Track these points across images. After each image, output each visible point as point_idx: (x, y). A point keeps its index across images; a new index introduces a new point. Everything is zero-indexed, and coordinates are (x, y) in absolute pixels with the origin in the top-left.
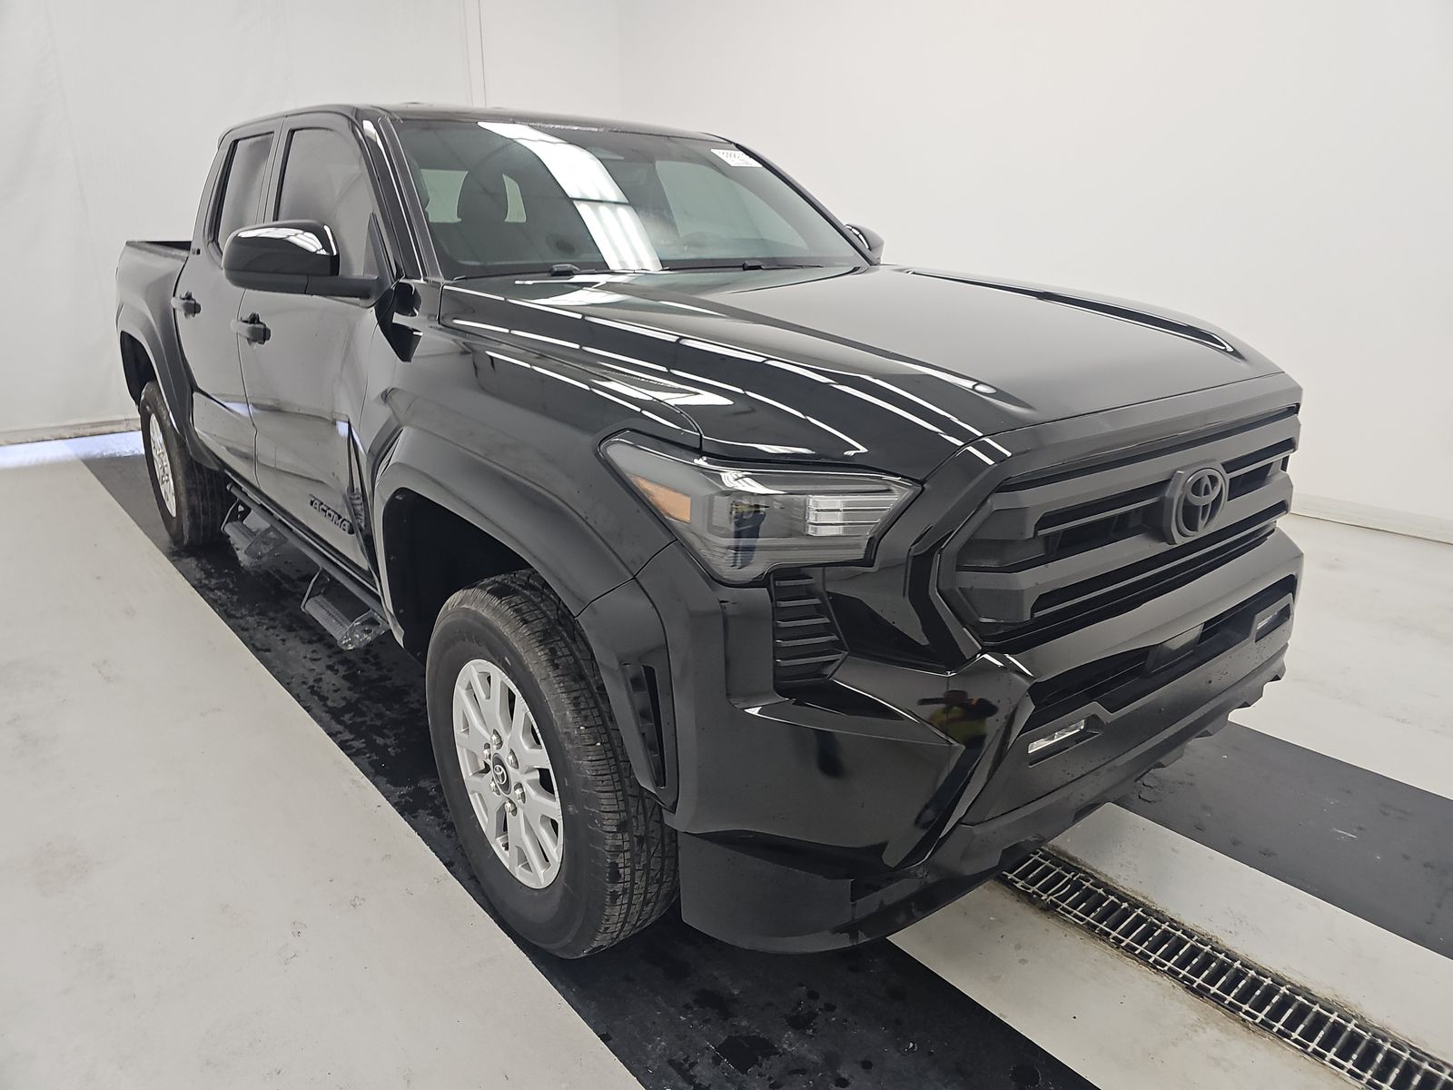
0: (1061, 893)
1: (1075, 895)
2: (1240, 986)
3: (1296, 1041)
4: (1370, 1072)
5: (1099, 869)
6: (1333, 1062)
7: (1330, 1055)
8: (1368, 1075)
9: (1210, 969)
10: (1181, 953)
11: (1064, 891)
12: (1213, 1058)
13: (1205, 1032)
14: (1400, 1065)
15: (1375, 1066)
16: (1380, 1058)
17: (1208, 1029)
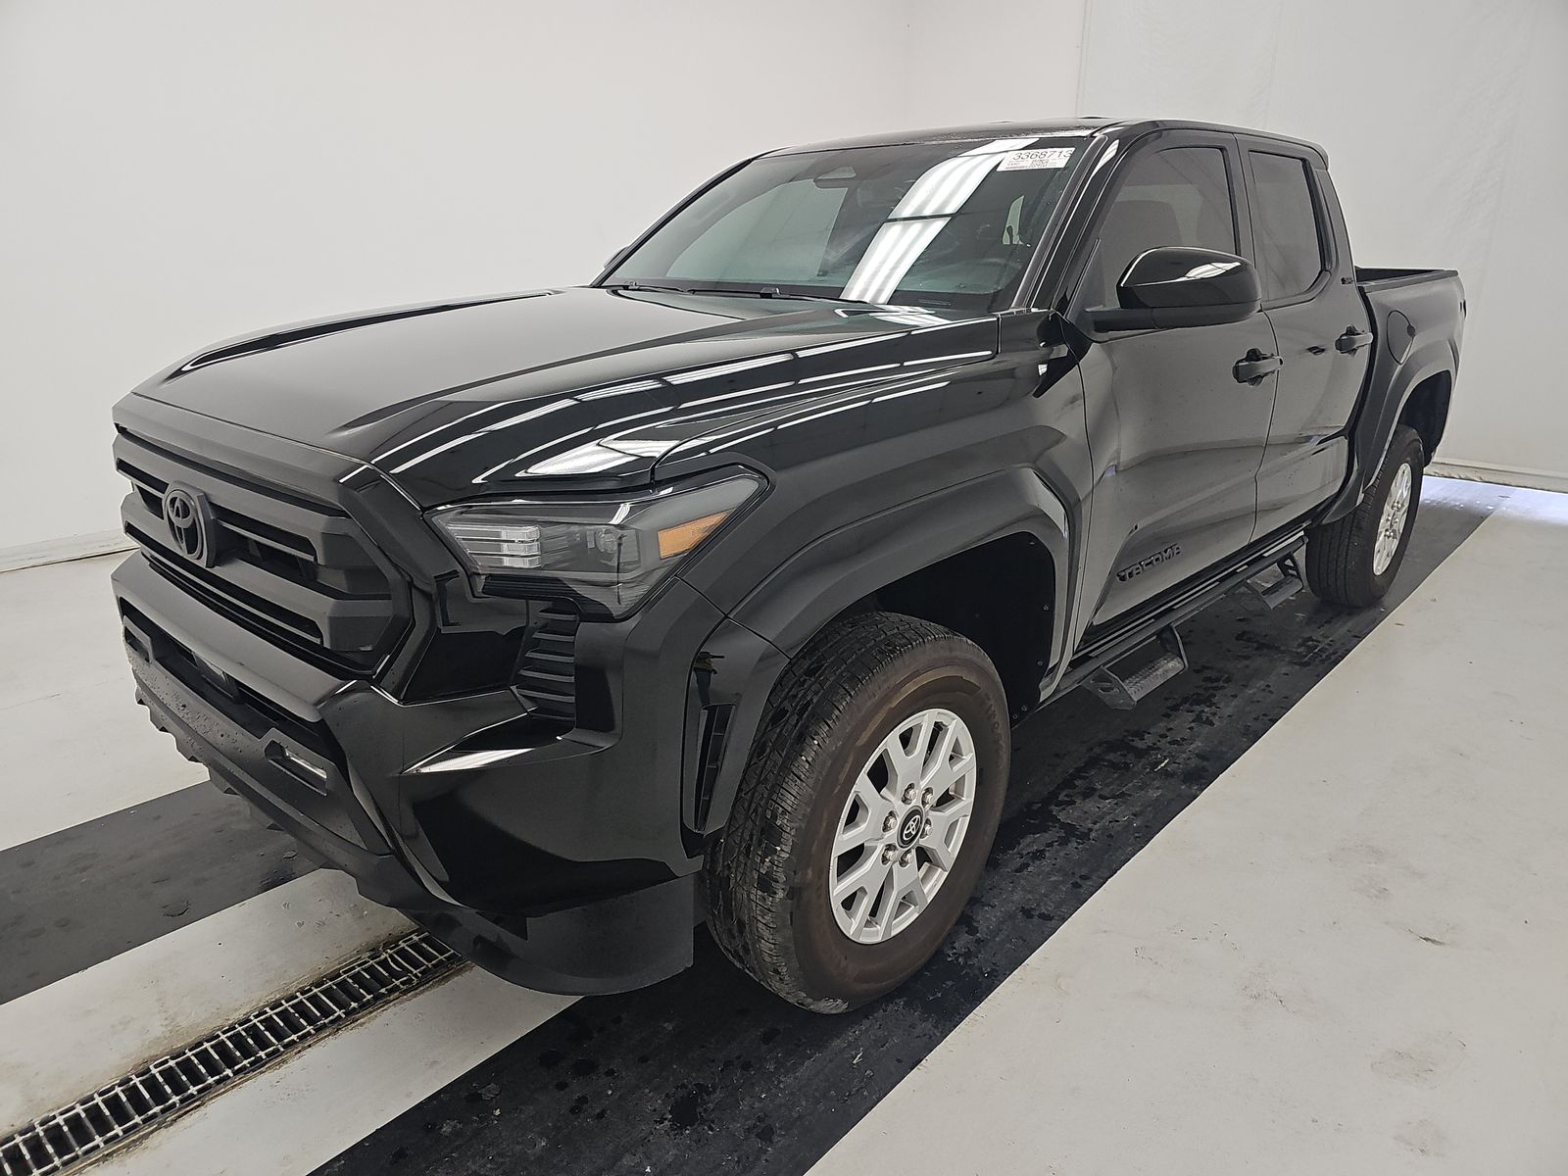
0: (392, 964)
1: (384, 973)
2: (200, 1067)
3: (112, 1088)
4: (42, 1134)
5: (427, 993)
6: (73, 1108)
7: (79, 1109)
8: (40, 1130)
9: (234, 1050)
10: (267, 1033)
11: (394, 966)
12: (129, 1022)
13: (162, 1025)
14: (31, 1163)
15: (45, 1141)
16: (50, 1149)
17: (163, 1029)
